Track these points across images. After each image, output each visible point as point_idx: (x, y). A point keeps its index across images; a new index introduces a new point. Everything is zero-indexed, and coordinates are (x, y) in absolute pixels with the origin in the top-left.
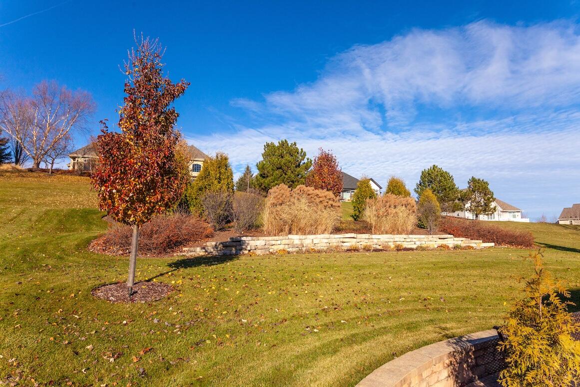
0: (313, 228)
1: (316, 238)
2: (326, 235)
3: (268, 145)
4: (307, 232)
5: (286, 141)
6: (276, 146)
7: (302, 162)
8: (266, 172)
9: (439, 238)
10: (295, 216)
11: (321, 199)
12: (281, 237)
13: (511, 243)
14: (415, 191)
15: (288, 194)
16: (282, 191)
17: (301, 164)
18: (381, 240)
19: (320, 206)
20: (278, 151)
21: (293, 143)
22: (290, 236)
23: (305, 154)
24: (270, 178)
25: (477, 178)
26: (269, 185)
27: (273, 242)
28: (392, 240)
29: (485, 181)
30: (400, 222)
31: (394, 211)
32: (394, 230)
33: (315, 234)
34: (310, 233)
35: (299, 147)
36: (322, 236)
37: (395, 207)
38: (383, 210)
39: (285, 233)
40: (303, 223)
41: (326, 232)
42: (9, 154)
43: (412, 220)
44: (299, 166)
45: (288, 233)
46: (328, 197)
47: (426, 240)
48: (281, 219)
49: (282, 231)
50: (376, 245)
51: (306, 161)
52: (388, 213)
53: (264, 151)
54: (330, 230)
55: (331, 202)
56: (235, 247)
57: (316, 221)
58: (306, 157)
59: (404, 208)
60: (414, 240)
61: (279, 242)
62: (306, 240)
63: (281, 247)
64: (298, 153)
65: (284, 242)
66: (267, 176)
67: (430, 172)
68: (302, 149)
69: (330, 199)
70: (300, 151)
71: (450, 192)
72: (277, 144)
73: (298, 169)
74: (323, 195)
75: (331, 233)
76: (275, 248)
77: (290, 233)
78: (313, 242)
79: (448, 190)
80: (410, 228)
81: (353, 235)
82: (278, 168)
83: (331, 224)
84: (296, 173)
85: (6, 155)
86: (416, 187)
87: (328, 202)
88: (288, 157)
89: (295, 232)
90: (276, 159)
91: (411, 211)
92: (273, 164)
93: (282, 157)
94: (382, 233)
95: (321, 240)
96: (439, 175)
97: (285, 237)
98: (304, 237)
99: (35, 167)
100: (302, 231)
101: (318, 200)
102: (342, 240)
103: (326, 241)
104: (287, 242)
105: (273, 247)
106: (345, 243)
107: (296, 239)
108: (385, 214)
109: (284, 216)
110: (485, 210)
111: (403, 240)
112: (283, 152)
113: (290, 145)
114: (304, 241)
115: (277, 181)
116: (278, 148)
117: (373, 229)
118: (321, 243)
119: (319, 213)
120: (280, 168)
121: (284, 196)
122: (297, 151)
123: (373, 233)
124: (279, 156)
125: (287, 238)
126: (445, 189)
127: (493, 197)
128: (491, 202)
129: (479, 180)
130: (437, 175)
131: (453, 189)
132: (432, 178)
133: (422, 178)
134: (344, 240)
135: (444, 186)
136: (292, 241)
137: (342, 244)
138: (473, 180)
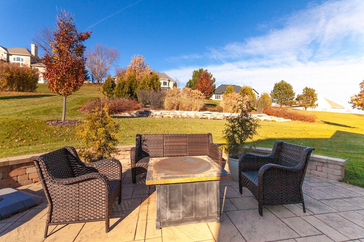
0: (189, 109)
1: (189, 113)
9: (258, 116)
10: (180, 102)
12: (171, 111)
13: (301, 120)
14: (270, 94)
19: (193, 98)
22: (176, 111)
27: (166, 113)
29: (313, 89)
33: (190, 111)
34: (187, 110)
35: (209, 72)
36: (193, 112)
39: (174, 109)
40: (184, 105)
41: (196, 111)
42: (89, 77)
48: (172, 103)
49: (172, 108)
54: (198, 109)
55: (199, 96)
56: (146, 114)
57: (191, 105)
61: (168, 113)
63: (169, 116)
67: (279, 84)
69: (199, 94)
71: (289, 95)
74: (195, 92)
75: (199, 111)
77: (177, 109)
78: (187, 114)
79: (288, 94)
81: (209, 112)
83: (199, 107)
85: (88, 77)
86: (271, 92)
87: (197, 96)
89: (180, 110)
97: (173, 111)
98: (183, 112)
99: (98, 82)
100: (184, 109)
102: (203, 114)
104: (173, 113)
105: (165, 115)
107: (178, 113)
110: (311, 106)
113: (204, 71)
114: (182, 113)
119: (193, 101)
123: (223, 111)
126: (286, 93)
127: (317, 98)
128: (315, 101)
129: (310, 88)
130: (283, 86)
131: (292, 94)
132: (280, 87)
133: (275, 88)
134: (204, 114)
135: (286, 91)
136: (176, 113)
137: (203, 116)
138: (307, 89)
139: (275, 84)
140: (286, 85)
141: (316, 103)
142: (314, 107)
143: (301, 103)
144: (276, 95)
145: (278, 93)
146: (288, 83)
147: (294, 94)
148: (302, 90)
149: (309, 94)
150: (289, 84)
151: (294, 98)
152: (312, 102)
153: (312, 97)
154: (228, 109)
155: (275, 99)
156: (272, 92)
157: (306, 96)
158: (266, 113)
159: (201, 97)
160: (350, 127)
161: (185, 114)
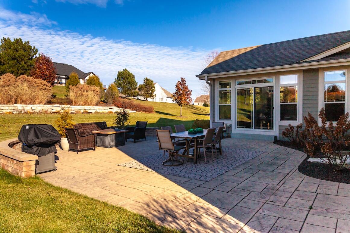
0: (33, 101)
1: (34, 106)
2: (41, 105)
3: (5, 39)
4: (28, 103)
5: (20, 39)
6: (12, 42)
7: (35, 56)
8: (2, 60)
9: (110, 108)
10: (19, 94)
11: (38, 84)
12: (8, 105)
14: (114, 83)
15: (14, 80)
16: (9, 78)
17: (34, 57)
18: (77, 109)
19: (37, 88)
20: (13, 46)
21: (27, 42)
22: (15, 105)
23: (37, 51)
24: (6, 66)
25: (148, 78)
26: (5, 70)
27: (3, 108)
28: (83, 109)
29: (152, 80)
30: (89, 99)
31: (86, 93)
32: (86, 103)
33: (34, 104)
34: (30, 103)
36: (38, 105)
37: (87, 91)
38: (80, 92)
39: (12, 103)
40: (25, 97)
43: (97, 98)
44: (31, 59)
45: (14, 103)
46: (43, 84)
47: (102, 109)
48: (9, 95)
49: (9, 102)
50: (73, 111)
51: (37, 55)
52: (82, 95)
53: (1, 44)
54: (44, 102)
55: (45, 87)
57: (34, 97)
58: (38, 53)
59: (92, 92)
60: (96, 109)
61: (7, 108)
62: (27, 107)
63: (9, 111)
64: (31, 49)
65: (11, 108)
66: (4, 64)
67: (122, 73)
68: (34, 47)
69: (44, 85)
70: (33, 48)
72: (12, 41)
73: (31, 61)
74: (40, 82)
75: (45, 104)
76: (4, 111)
77: (16, 103)
78: (31, 108)
79: (131, 84)
80: (95, 103)
81: (58, 105)
82: (13, 59)
83: (44, 100)
84: (29, 64)
87: (43, 87)
88: (21, 52)
89: (20, 103)
90: (12, 52)
91: (96, 94)
92: (9, 55)
93: (17, 51)
94: (79, 105)
95: (37, 108)
96: (128, 75)
97: (11, 105)
98: (25, 105)
100: (25, 102)
101: (35, 85)
102: (51, 108)
103: (41, 108)
104: (13, 108)
105: (2, 110)
106: (53, 110)
107: (19, 106)
108: (81, 95)
109: (11, 93)
111: (90, 109)
112: (18, 47)
113: (24, 42)
115: (13, 68)
116: (13, 43)
117: (73, 102)
118: (37, 109)
119: (36, 92)
120: (15, 59)
121: (11, 81)
122: (30, 48)
123: (73, 104)
124: (14, 50)
125: (13, 105)
126: (130, 83)
127: (155, 89)
128: (153, 92)
129: (149, 79)
130: (126, 75)
131: (134, 83)
132: (123, 76)
133: (118, 76)
134: (53, 108)
135: (129, 81)
136: (17, 107)
137: (52, 110)
138: (146, 79)
139: (119, 72)
140: (129, 74)
141: (154, 94)
142: (153, 97)
143: (143, 93)
144: (120, 84)
145: (122, 82)
146: (131, 72)
147: (136, 84)
148: (143, 81)
149: (149, 85)
150: (131, 74)
151: (136, 88)
152: (152, 93)
153: (151, 88)
154: (78, 102)
155: (119, 89)
156: (116, 80)
157: (146, 87)
158: (115, 105)
159: (47, 88)
160: (172, 115)
161: (28, 108)
